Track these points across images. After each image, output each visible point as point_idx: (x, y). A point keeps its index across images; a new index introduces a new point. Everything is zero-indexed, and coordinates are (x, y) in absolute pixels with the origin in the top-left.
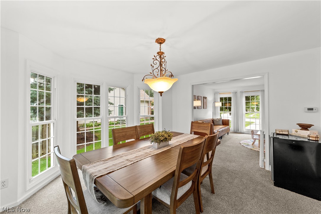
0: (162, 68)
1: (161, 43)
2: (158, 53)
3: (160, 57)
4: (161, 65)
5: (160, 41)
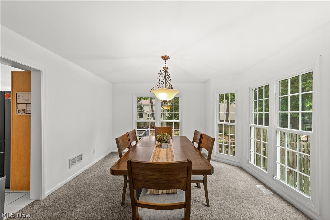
1: (165, 60)
3: (165, 71)
4: (166, 78)
5: (165, 58)
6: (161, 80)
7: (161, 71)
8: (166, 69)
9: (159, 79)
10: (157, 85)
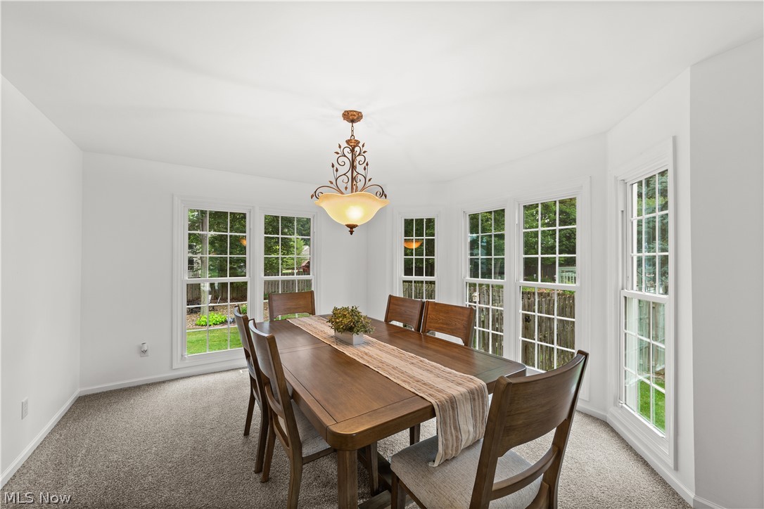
0: (355, 174)
2: (348, 142)
3: (352, 151)
4: (353, 167)
6: (342, 170)
7: (340, 147)
8: (353, 144)
9: (335, 168)
10: (331, 183)
